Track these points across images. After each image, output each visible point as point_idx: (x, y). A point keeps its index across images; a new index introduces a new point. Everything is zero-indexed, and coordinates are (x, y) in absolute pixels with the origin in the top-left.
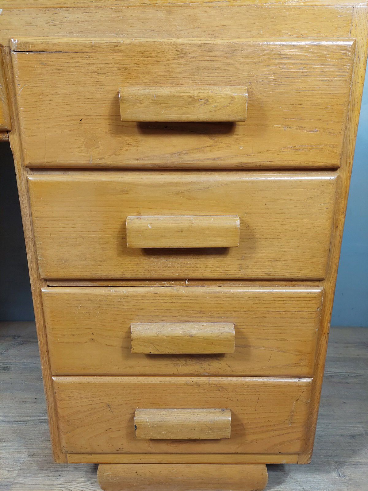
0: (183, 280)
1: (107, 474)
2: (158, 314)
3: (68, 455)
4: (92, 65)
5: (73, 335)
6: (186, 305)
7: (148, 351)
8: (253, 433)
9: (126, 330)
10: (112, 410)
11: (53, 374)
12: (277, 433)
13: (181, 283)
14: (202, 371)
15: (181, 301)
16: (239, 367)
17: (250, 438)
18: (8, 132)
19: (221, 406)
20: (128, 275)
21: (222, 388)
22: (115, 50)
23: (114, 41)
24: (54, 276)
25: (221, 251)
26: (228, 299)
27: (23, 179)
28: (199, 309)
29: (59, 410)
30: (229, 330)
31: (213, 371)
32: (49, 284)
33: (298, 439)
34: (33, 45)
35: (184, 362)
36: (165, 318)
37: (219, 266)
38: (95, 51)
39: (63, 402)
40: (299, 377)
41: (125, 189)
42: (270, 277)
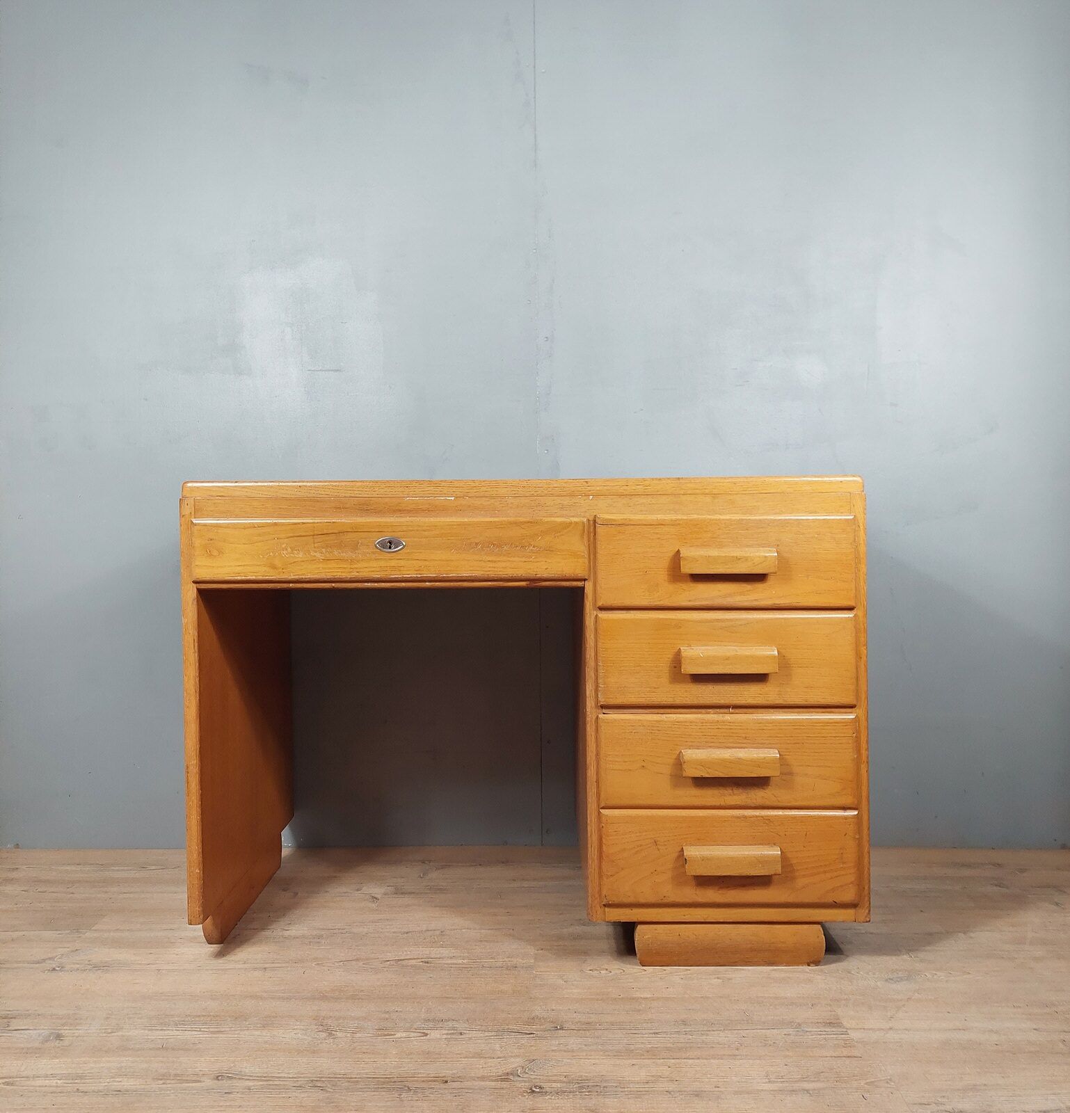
0: (727, 707)
1: (647, 937)
2: (705, 740)
3: (607, 909)
4: (657, 533)
5: (626, 762)
6: (732, 731)
7: (698, 774)
8: (804, 876)
9: (675, 757)
10: (660, 847)
11: (602, 805)
12: (828, 875)
13: (726, 710)
14: (749, 802)
15: (727, 727)
16: (784, 796)
17: (801, 882)
18: (585, 580)
19: (769, 842)
20: (678, 701)
21: (768, 820)
22: (674, 524)
23: (674, 518)
24: (612, 702)
25: (761, 678)
26: (770, 725)
27: (593, 617)
28: (744, 735)
29: (604, 848)
30: (774, 754)
31: (759, 802)
32: (604, 711)
33: (852, 883)
34: (614, 520)
35: (731, 791)
36: (712, 744)
37: (761, 693)
38: (661, 524)
39: (611, 838)
40: (844, 808)
41: (678, 624)
42: (806, 703)
